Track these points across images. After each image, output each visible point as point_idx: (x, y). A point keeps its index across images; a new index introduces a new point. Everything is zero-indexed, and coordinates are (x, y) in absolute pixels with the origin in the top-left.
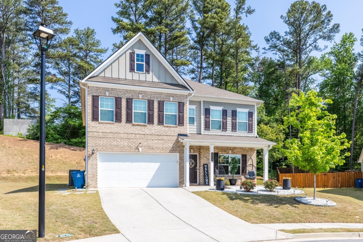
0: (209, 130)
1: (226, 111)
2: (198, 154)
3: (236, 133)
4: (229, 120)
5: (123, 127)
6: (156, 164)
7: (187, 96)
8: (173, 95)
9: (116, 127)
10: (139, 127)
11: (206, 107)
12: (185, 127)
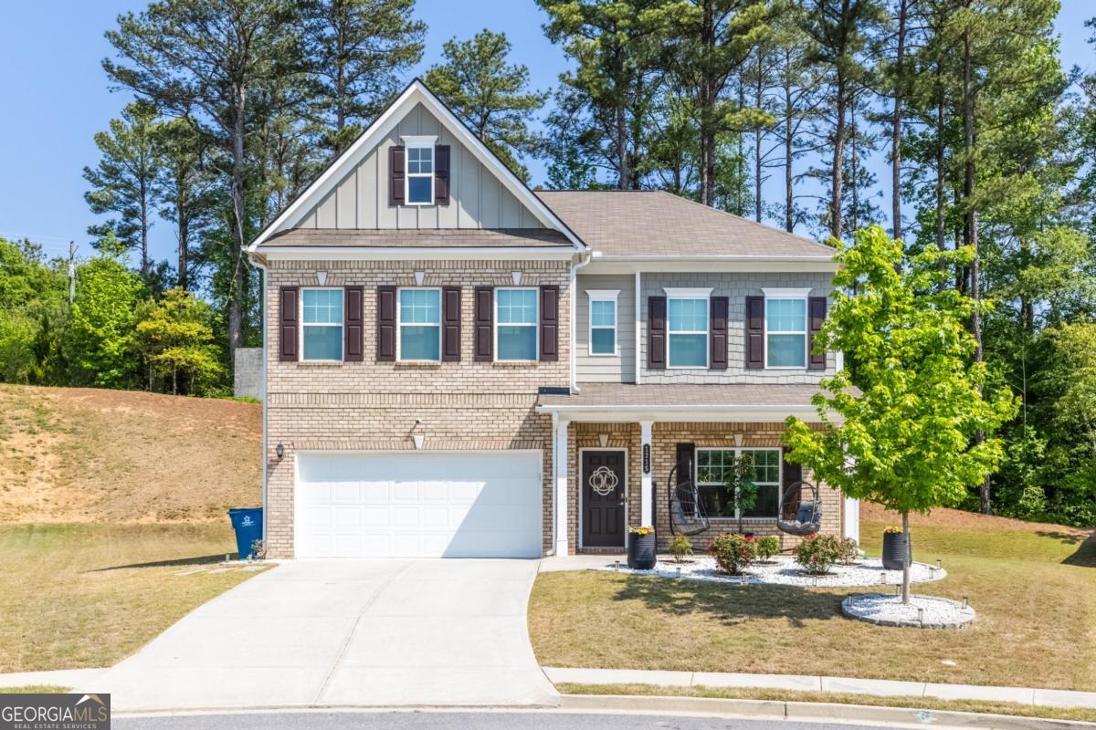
0: (664, 368)
1: (725, 300)
2: (626, 450)
3: (763, 373)
4: (737, 331)
5: (368, 375)
6: (474, 484)
7: (568, 263)
8: (523, 266)
9: (347, 376)
10: (415, 374)
11: (653, 294)
12: (561, 363)
